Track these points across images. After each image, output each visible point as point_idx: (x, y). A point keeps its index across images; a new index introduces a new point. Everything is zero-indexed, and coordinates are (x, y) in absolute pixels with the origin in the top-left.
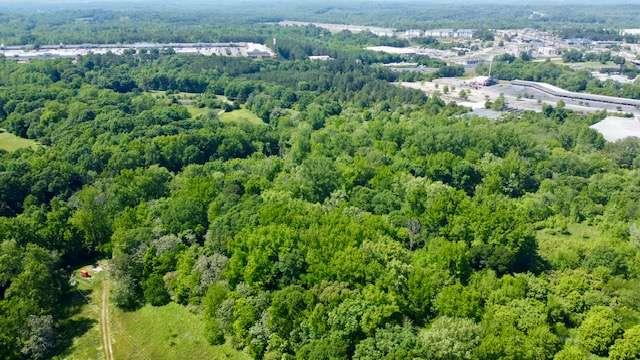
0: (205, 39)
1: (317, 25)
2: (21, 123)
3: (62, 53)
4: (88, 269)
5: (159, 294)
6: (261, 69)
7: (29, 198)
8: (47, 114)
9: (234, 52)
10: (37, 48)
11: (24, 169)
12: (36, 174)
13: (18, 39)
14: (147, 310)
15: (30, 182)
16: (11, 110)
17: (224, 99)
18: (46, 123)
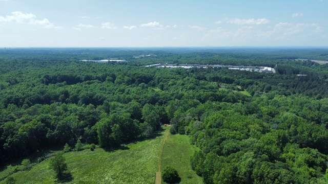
0: (246, 65)
1: (312, 61)
2: (163, 85)
3: (186, 67)
4: (167, 125)
5: (182, 131)
6: (264, 77)
7: (157, 103)
8: (170, 83)
9: (256, 70)
10: (178, 65)
11: (158, 95)
12: (161, 97)
13: (172, 62)
14: (178, 135)
15: (159, 99)
16: (161, 81)
17: (239, 87)
18: (169, 85)
